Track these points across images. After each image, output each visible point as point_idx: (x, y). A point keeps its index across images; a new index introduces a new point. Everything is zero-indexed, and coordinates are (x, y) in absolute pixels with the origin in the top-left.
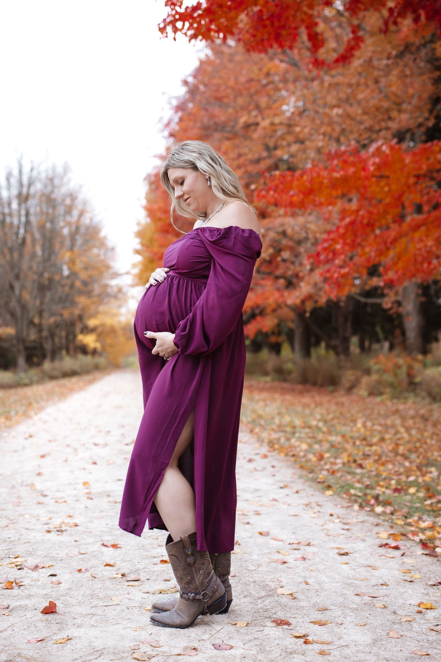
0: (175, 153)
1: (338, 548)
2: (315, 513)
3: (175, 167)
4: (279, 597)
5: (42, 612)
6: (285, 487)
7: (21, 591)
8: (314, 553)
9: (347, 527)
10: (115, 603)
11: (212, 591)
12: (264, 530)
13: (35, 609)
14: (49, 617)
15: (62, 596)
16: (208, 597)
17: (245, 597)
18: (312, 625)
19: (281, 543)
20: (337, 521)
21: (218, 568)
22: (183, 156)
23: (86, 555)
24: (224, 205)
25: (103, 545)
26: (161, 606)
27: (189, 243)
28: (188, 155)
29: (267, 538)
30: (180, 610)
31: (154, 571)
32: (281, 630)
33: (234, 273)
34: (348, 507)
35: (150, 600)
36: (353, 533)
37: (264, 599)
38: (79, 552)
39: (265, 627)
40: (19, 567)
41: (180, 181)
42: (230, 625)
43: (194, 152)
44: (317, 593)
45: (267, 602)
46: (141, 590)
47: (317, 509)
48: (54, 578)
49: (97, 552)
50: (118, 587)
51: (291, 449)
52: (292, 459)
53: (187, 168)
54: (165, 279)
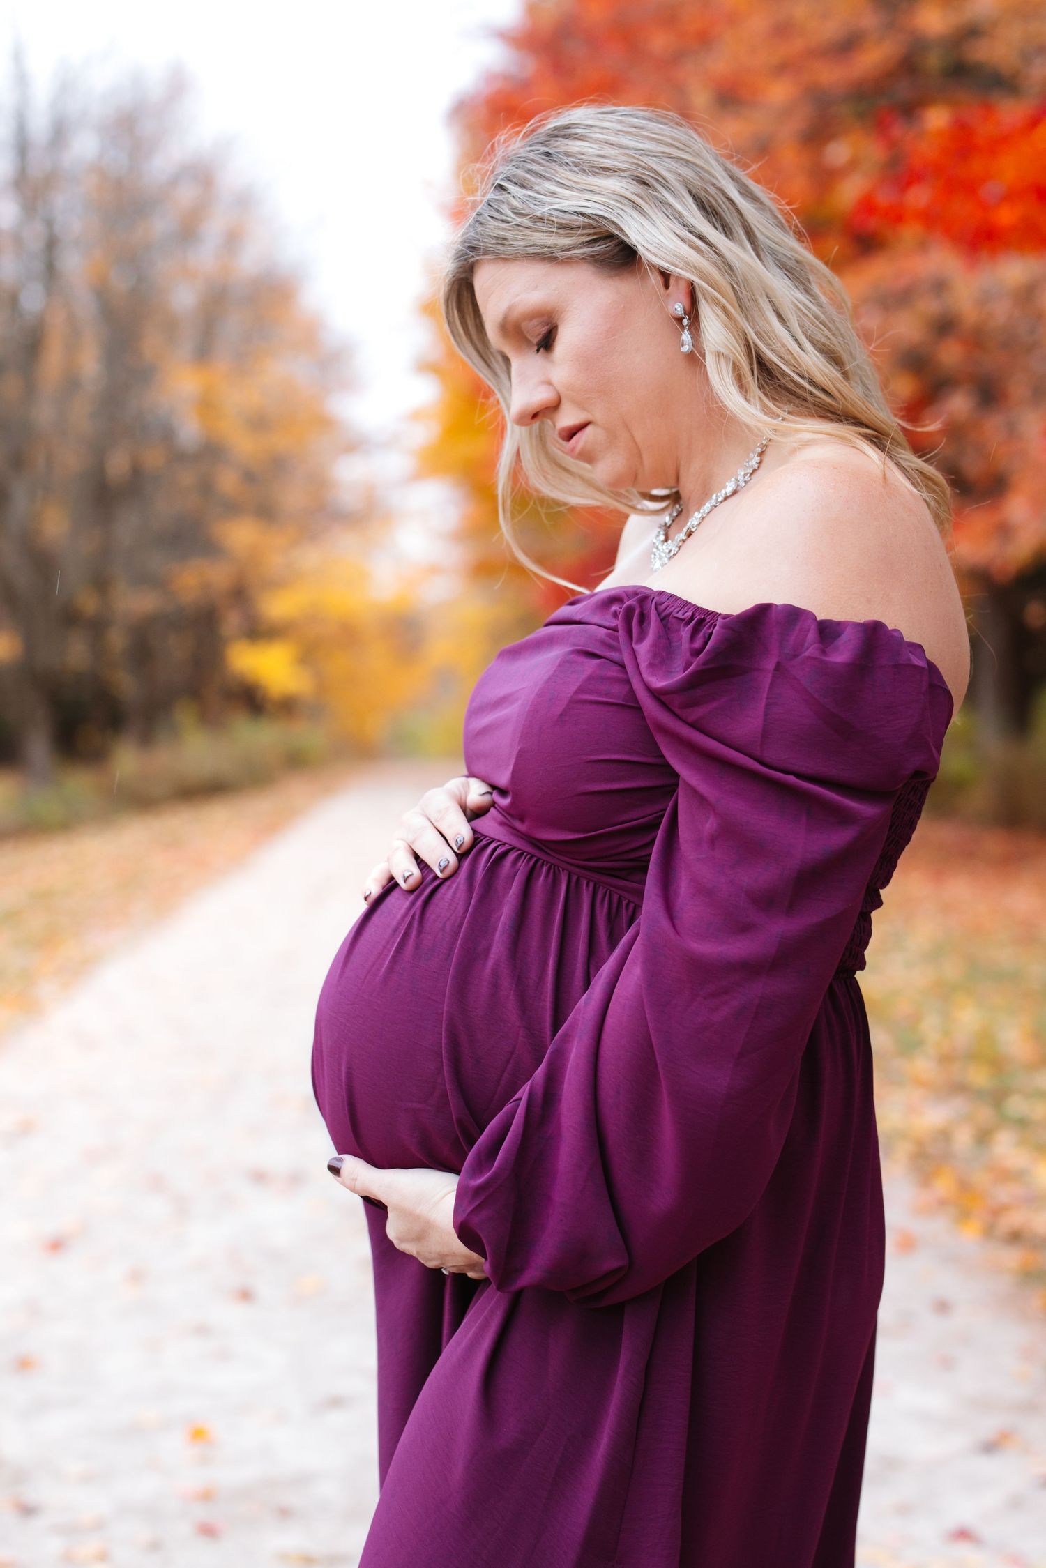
0: (509, 179)
3: (507, 256)
22: (553, 194)
24: (766, 459)
28: (580, 190)
41: (536, 331)
43: (606, 169)
51: (1004, 1194)
52: (1012, 1257)
53: (567, 261)
54: (461, 857)
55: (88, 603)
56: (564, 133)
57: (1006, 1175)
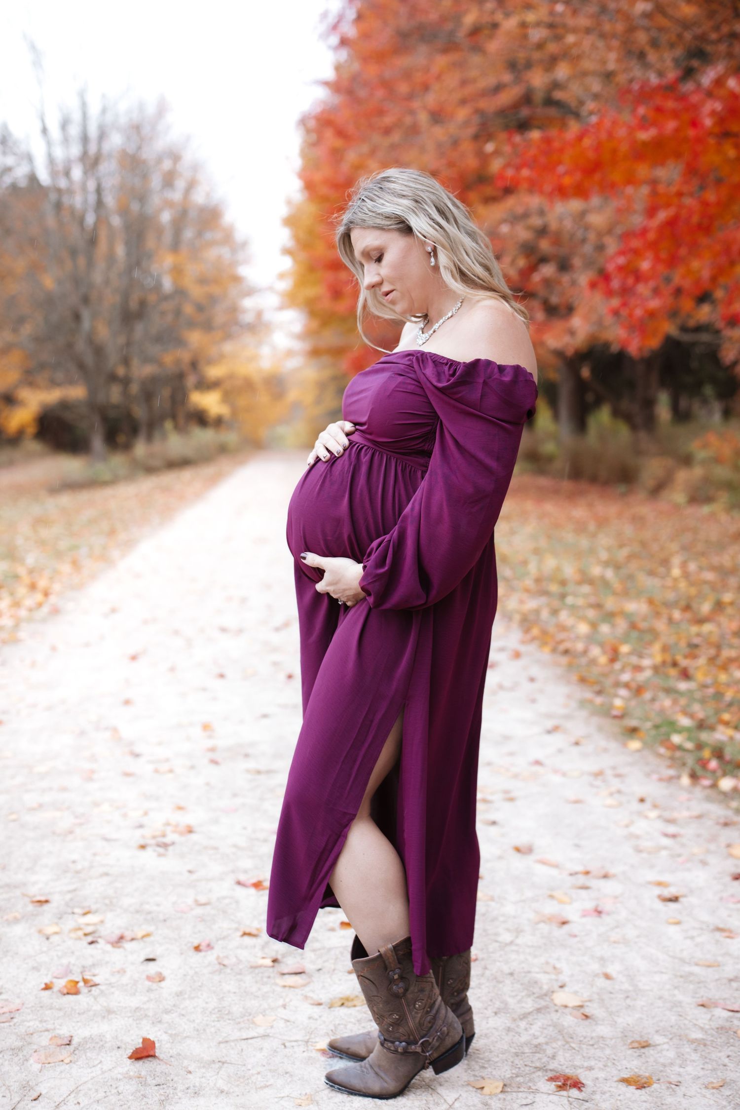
1: (660, 884)
2: (611, 794)
3: (365, 226)
4: (559, 1014)
5: (130, 1058)
6: (555, 729)
7: (93, 1000)
8: (616, 897)
9: (672, 829)
10: (261, 1031)
11: (439, 1037)
12: (523, 840)
13: (119, 1048)
14: (143, 1067)
15: (167, 1012)
16: (432, 1048)
17: (496, 1013)
18: (623, 1087)
19: (554, 872)
20: (653, 814)
21: (448, 981)
22: (383, 205)
23: (208, 908)
25: (239, 883)
26: (344, 1046)
27: (393, 386)
28: (394, 204)
29: (529, 860)
30: (379, 1066)
31: (330, 949)
32: (565, 1101)
33: (481, 455)
34: (670, 779)
35: (324, 1022)
36: (683, 845)
37: (530, 1018)
38: (196, 901)
39: (538, 1095)
40: (90, 939)
41: (375, 255)
42: (471, 1089)
43: (402, 195)
44: (628, 1001)
45: (535, 1029)
46: (306, 997)
47: (616, 784)
48: (151, 964)
49: (227, 901)
50: (266, 989)
51: (561, 636)
52: (564, 660)
53: (389, 230)
54: (345, 450)
55: (121, 371)
56: (386, 179)
57: (563, 628)
